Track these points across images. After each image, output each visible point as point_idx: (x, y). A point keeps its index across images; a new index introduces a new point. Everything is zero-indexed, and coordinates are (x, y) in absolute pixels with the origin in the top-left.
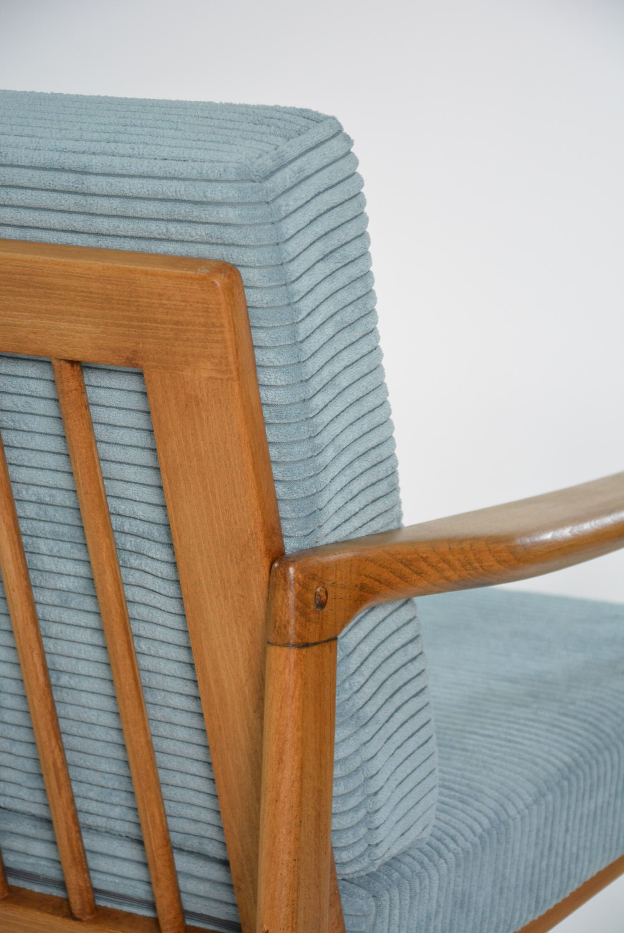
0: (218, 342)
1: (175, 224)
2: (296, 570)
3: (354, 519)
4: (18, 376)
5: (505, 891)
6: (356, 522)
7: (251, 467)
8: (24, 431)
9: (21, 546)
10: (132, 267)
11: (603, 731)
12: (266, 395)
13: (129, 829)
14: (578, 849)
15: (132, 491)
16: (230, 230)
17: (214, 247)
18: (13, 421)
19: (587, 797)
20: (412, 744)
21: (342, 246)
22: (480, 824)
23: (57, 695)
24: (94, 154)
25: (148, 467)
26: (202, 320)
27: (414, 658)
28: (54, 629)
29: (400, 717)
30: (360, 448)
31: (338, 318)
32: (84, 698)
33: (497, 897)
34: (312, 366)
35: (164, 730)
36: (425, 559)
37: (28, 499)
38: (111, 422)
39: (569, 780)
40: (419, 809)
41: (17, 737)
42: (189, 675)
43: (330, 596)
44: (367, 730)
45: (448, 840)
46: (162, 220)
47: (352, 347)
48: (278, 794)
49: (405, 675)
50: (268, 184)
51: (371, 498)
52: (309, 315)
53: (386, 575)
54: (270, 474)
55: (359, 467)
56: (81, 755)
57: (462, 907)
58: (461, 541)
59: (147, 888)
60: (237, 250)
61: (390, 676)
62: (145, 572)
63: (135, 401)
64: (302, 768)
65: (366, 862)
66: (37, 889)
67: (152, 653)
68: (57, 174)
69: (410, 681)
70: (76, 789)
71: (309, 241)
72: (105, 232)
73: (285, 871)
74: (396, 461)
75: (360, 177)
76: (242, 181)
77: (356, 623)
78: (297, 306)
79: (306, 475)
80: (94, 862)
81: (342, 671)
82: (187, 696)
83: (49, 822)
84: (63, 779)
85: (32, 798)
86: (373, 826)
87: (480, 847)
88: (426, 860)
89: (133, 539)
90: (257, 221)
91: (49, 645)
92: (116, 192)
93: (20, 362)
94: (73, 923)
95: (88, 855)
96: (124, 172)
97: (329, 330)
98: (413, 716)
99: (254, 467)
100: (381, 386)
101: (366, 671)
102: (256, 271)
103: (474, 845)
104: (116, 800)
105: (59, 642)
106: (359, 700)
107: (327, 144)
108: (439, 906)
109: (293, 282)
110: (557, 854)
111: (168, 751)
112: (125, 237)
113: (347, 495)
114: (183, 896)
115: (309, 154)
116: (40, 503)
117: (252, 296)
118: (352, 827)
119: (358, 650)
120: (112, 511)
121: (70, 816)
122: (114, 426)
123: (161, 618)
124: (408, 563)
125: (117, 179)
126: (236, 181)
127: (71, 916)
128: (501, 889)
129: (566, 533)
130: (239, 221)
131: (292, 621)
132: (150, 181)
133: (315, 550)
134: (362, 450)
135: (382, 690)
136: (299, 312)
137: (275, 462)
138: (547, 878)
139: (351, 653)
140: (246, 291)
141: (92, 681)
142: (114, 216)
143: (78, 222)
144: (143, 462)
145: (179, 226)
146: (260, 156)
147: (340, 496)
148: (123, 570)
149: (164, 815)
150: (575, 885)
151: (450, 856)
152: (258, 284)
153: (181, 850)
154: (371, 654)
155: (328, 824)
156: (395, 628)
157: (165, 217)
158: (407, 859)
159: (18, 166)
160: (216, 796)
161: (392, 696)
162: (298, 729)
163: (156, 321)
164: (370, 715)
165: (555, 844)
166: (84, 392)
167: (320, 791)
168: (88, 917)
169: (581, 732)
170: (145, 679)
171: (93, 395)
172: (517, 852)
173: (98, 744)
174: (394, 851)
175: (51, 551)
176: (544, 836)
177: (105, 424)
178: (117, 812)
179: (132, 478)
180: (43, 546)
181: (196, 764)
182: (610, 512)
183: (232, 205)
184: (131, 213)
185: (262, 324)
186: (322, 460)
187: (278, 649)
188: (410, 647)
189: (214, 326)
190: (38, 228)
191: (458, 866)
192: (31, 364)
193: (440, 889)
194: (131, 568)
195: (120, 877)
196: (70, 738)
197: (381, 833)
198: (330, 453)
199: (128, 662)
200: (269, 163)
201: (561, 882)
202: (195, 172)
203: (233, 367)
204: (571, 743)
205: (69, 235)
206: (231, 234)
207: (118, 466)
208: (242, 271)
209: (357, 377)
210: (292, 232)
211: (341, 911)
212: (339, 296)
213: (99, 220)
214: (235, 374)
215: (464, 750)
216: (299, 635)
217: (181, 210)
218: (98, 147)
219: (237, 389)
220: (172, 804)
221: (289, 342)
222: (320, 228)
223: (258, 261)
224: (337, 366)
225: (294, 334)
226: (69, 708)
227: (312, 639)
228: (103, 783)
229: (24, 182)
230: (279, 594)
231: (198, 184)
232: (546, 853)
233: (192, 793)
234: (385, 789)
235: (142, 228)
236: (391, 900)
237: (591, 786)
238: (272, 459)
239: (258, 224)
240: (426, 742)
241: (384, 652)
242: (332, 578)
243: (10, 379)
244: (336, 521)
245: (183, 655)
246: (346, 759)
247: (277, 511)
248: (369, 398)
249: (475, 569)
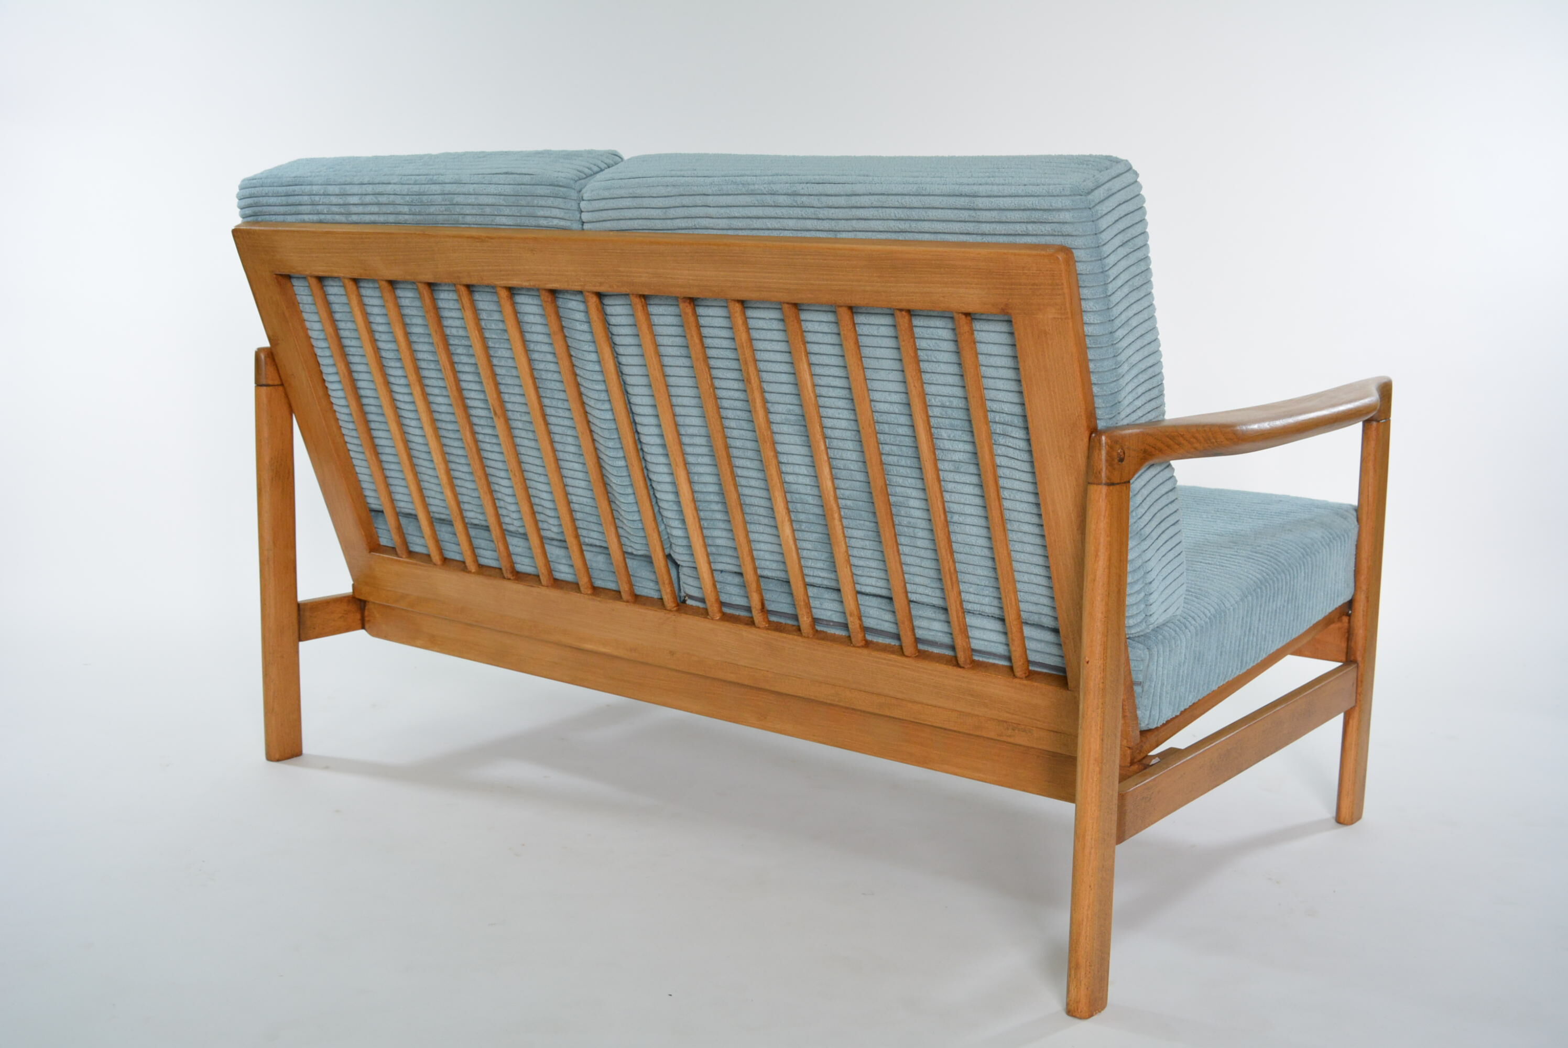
0: (1059, 295)
1: (1032, 224)
2: (1106, 437)
3: (1138, 411)
4: (931, 327)
5: (1223, 653)
6: (1139, 413)
7: (1079, 374)
8: (933, 362)
9: (931, 435)
10: (1006, 251)
11: (1280, 562)
12: (1088, 330)
13: (996, 612)
14: (1266, 632)
15: (1001, 396)
16: (1067, 226)
17: (1057, 237)
18: (927, 355)
19: (1271, 600)
20: (1171, 555)
21: (1133, 238)
22: (1209, 610)
23: (952, 528)
24: (980, 184)
25: (1012, 380)
26: (1050, 282)
27: (1173, 501)
28: (950, 486)
29: (1165, 537)
30: (1143, 366)
31: (1130, 283)
32: (968, 529)
33: (1219, 657)
34: (1116, 311)
35: (1018, 547)
36: (1182, 436)
37: (935, 404)
38: (989, 352)
39: (1261, 588)
40: (1175, 596)
41: (925, 556)
42: (1035, 511)
43: (1127, 454)
44: (1146, 543)
45: (1190, 619)
46: (1024, 222)
47: (1139, 302)
48: (1095, 576)
49: (1167, 511)
50: (1090, 197)
51: (1148, 399)
52: (1114, 279)
53: (1159, 444)
54: (1090, 379)
55: (1142, 378)
56: (965, 565)
57: (1198, 660)
58: (1204, 426)
59: (1005, 647)
60: (1071, 238)
61: (1159, 511)
62: (1008, 446)
63: (1005, 339)
64: (1110, 560)
65: (1144, 626)
66: (936, 650)
67: (1012, 498)
68: (958, 198)
69: (1170, 515)
70: (963, 587)
71: (1115, 233)
72: (987, 232)
73: (1099, 624)
74: (1163, 376)
75: (1143, 196)
76: (1075, 195)
77: (1139, 477)
78: (1107, 273)
79: (1112, 380)
80: (972, 633)
81: (1132, 504)
82: (1033, 524)
83: (945, 610)
84: (954, 579)
85: (933, 595)
86: (1149, 603)
87: (1209, 624)
88: (1177, 629)
89: (1001, 426)
90: (1084, 220)
91: (947, 496)
92: (995, 206)
93: (932, 318)
94: (959, 669)
95: (969, 628)
96: (1000, 194)
97: (1126, 290)
98: (1172, 537)
99: (1081, 374)
100: (1154, 328)
101: (1146, 505)
102: (1082, 251)
103: (1206, 623)
104: (986, 593)
105: (953, 494)
106: (1142, 523)
107: (1124, 175)
108: (1185, 658)
109: (1105, 258)
110: (1253, 634)
111: (1020, 560)
112: (1000, 235)
113: (1134, 395)
114: (1028, 651)
115: (1113, 180)
116: (943, 407)
117: (1080, 267)
118: (1136, 604)
119: (1140, 493)
120: (989, 409)
121: (958, 603)
122: (990, 355)
123: (1017, 475)
124: (1172, 438)
125: (995, 199)
126: (1070, 195)
127: (957, 665)
128: (1221, 652)
129: (1266, 425)
130: (1072, 220)
131: (1104, 469)
132: (1017, 199)
133: (1117, 428)
134: (1144, 367)
135: (1155, 519)
136: (1108, 276)
137: (1092, 372)
138: (1248, 649)
139: (1137, 494)
140: (1077, 264)
141: (973, 518)
142: (993, 222)
143: (970, 227)
144: (1008, 377)
145: (1034, 226)
146: (1084, 181)
147: (1131, 395)
148: (994, 446)
149: (1018, 601)
150: (1264, 656)
151: (1192, 628)
152: (1084, 259)
153: (1027, 623)
154: (1148, 496)
155: (1124, 601)
156: (1161, 481)
157: (1026, 220)
158: (1166, 628)
159: (933, 195)
160: (1051, 588)
161: (1160, 524)
162: (1107, 536)
163: (1020, 284)
164: (1148, 533)
165: (1252, 628)
166: (973, 334)
167: (1120, 576)
168: (968, 666)
169: (1266, 561)
170: (1007, 514)
171: (978, 336)
172: (1231, 630)
173: (976, 558)
174: (1161, 621)
175: (949, 437)
176: (1246, 622)
177: (985, 354)
178: (986, 600)
179: (1001, 387)
180: (944, 434)
181: (1037, 567)
182: (1291, 416)
183: (1067, 210)
184: (1004, 219)
185: (1086, 284)
186: (1120, 371)
187: (1095, 486)
188: (1170, 494)
189: (1057, 285)
190: (945, 233)
191: (1197, 635)
192: (939, 319)
193: (1187, 647)
194: (999, 445)
195: (988, 641)
196: (958, 555)
197: (1154, 608)
198: (1126, 367)
199: (997, 503)
200: (1090, 185)
201: (1256, 653)
202: (1044, 191)
203: (1069, 310)
204: (1261, 568)
205: (964, 236)
206: (1067, 229)
207: (993, 381)
208: (1074, 251)
209: (1141, 321)
210: (1105, 227)
211: (1128, 657)
212: (1131, 269)
213: (984, 225)
214: (1069, 315)
215: (1194, 571)
216: (1108, 478)
217: (1036, 215)
218: (983, 181)
219: (1071, 325)
220: (1022, 594)
221: (1102, 296)
222: (1121, 225)
223: (1084, 245)
224: (1130, 313)
225: (1106, 290)
226: (958, 536)
227: (1117, 480)
228: (978, 582)
229: (937, 204)
230: (1096, 453)
231: (1046, 198)
232: (1247, 633)
233: (1034, 586)
234: (1155, 581)
235: (1011, 228)
236: (1158, 651)
237: (1274, 593)
238: (1091, 370)
239: (1084, 222)
240: (1179, 554)
241: (1155, 496)
242: (1127, 444)
243: (926, 329)
244: (1128, 411)
245: (1031, 498)
246: (1133, 560)
247: (1093, 403)
248: (1148, 335)
249: (1213, 443)
